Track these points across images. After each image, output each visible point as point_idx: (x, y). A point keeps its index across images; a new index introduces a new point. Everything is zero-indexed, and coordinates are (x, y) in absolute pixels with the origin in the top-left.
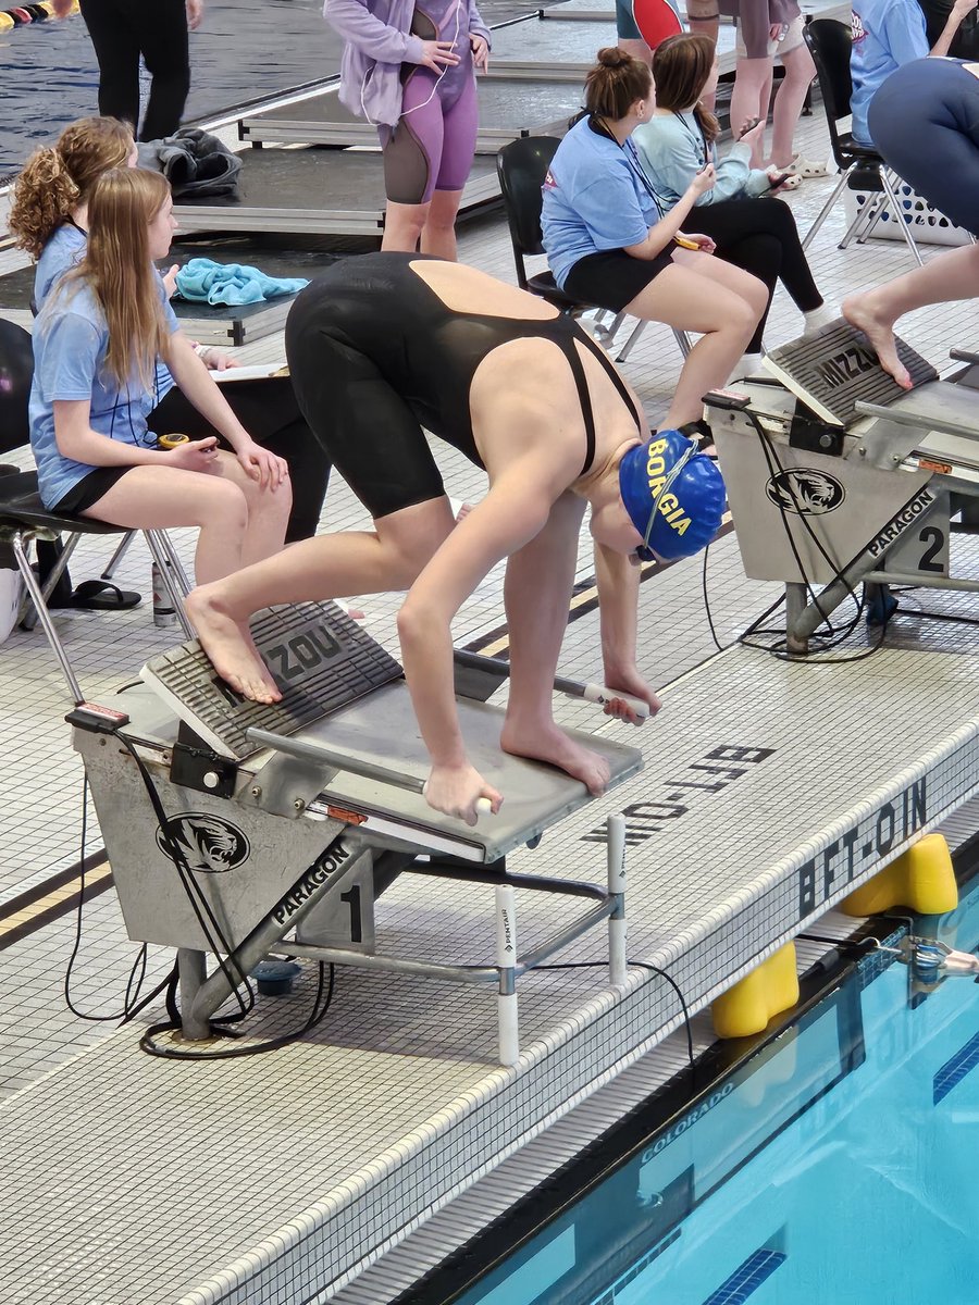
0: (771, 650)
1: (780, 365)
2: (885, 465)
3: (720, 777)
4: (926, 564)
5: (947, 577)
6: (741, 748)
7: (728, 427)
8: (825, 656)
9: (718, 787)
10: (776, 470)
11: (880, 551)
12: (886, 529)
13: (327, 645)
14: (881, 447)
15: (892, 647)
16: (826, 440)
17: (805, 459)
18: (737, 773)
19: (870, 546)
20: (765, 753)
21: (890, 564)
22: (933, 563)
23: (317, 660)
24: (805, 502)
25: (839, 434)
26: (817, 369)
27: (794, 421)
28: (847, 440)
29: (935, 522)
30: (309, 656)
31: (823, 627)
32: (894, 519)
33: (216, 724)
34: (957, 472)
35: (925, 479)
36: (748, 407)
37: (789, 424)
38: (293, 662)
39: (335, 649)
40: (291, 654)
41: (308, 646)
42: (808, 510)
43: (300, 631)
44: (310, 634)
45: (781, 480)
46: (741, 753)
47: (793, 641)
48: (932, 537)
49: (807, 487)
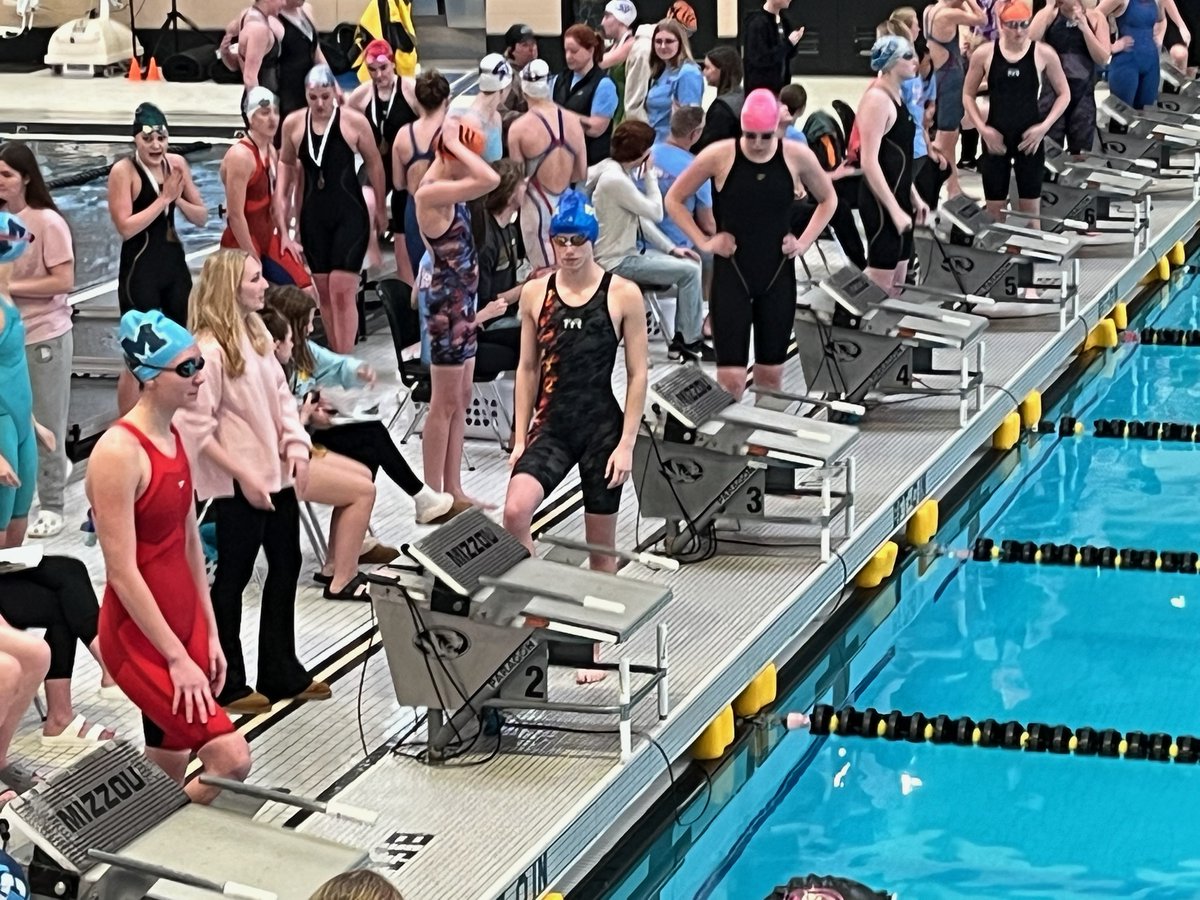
0: (418, 757)
1: (423, 552)
2: (500, 622)
3: (399, 857)
4: (530, 693)
5: (546, 701)
6: (409, 835)
7: (385, 598)
8: (457, 761)
9: (399, 865)
10: (421, 628)
11: (497, 684)
12: (502, 668)
13: (136, 782)
14: (498, 611)
15: (506, 752)
16: (458, 605)
17: (441, 619)
18: (410, 854)
19: (489, 681)
20: (427, 839)
21: (504, 693)
22: (535, 692)
23: (128, 794)
24: (441, 651)
25: (466, 600)
26: (448, 554)
27: (434, 592)
28: (472, 605)
29: (535, 663)
30: (123, 790)
31: (455, 739)
32: (507, 661)
33: (62, 847)
34: (553, 626)
35: (530, 631)
36: (399, 583)
37: (430, 594)
38: (112, 795)
39: (141, 784)
40: (111, 791)
41: (122, 784)
42: (443, 656)
43: (116, 772)
44: (122, 773)
45: (425, 635)
46: (410, 839)
47: (433, 751)
48: (534, 673)
49: (443, 640)
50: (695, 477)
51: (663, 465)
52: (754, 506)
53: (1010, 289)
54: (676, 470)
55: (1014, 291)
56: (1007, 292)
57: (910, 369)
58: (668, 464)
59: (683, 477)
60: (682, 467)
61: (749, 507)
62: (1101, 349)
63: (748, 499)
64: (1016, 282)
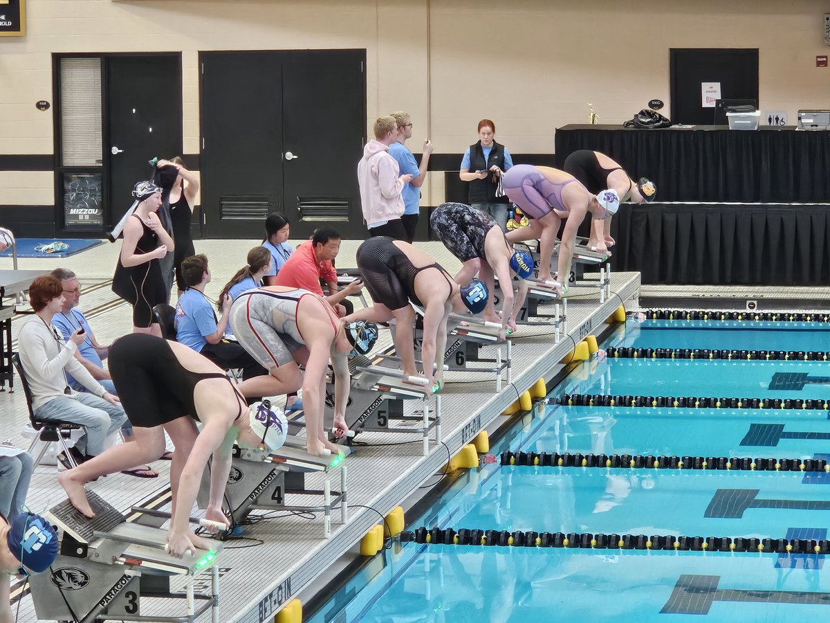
50: (82, 584)
51: (54, 574)
52: (131, 608)
53: (382, 420)
54: (66, 578)
55: (385, 423)
56: (379, 423)
57: (282, 490)
58: (59, 573)
59: (72, 584)
60: (71, 576)
61: (127, 608)
62: (465, 470)
63: (126, 602)
64: (386, 415)
